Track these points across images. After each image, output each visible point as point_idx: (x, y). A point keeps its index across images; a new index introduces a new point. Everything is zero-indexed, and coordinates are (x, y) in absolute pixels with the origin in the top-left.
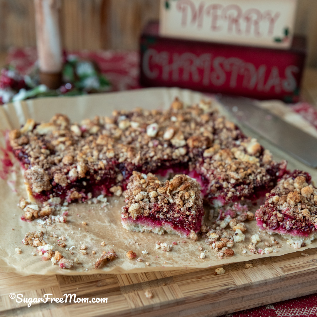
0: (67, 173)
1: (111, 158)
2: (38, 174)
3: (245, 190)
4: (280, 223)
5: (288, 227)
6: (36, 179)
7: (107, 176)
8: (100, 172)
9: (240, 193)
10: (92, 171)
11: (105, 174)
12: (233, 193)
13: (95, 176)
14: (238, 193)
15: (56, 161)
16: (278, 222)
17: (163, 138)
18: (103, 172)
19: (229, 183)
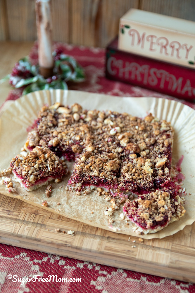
0: (48, 141)
1: (77, 141)
2: (33, 136)
3: (130, 187)
4: (133, 215)
5: (135, 220)
6: (31, 138)
7: (69, 150)
8: (65, 146)
9: (126, 187)
10: (61, 145)
11: (68, 148)
12: (122, 185)
13: (62, 147)
14: (125, 187)
15: (50, 132)
16: (132, 214)
17: (117, 137)
18: (67, 147)
19: (124, 178)
